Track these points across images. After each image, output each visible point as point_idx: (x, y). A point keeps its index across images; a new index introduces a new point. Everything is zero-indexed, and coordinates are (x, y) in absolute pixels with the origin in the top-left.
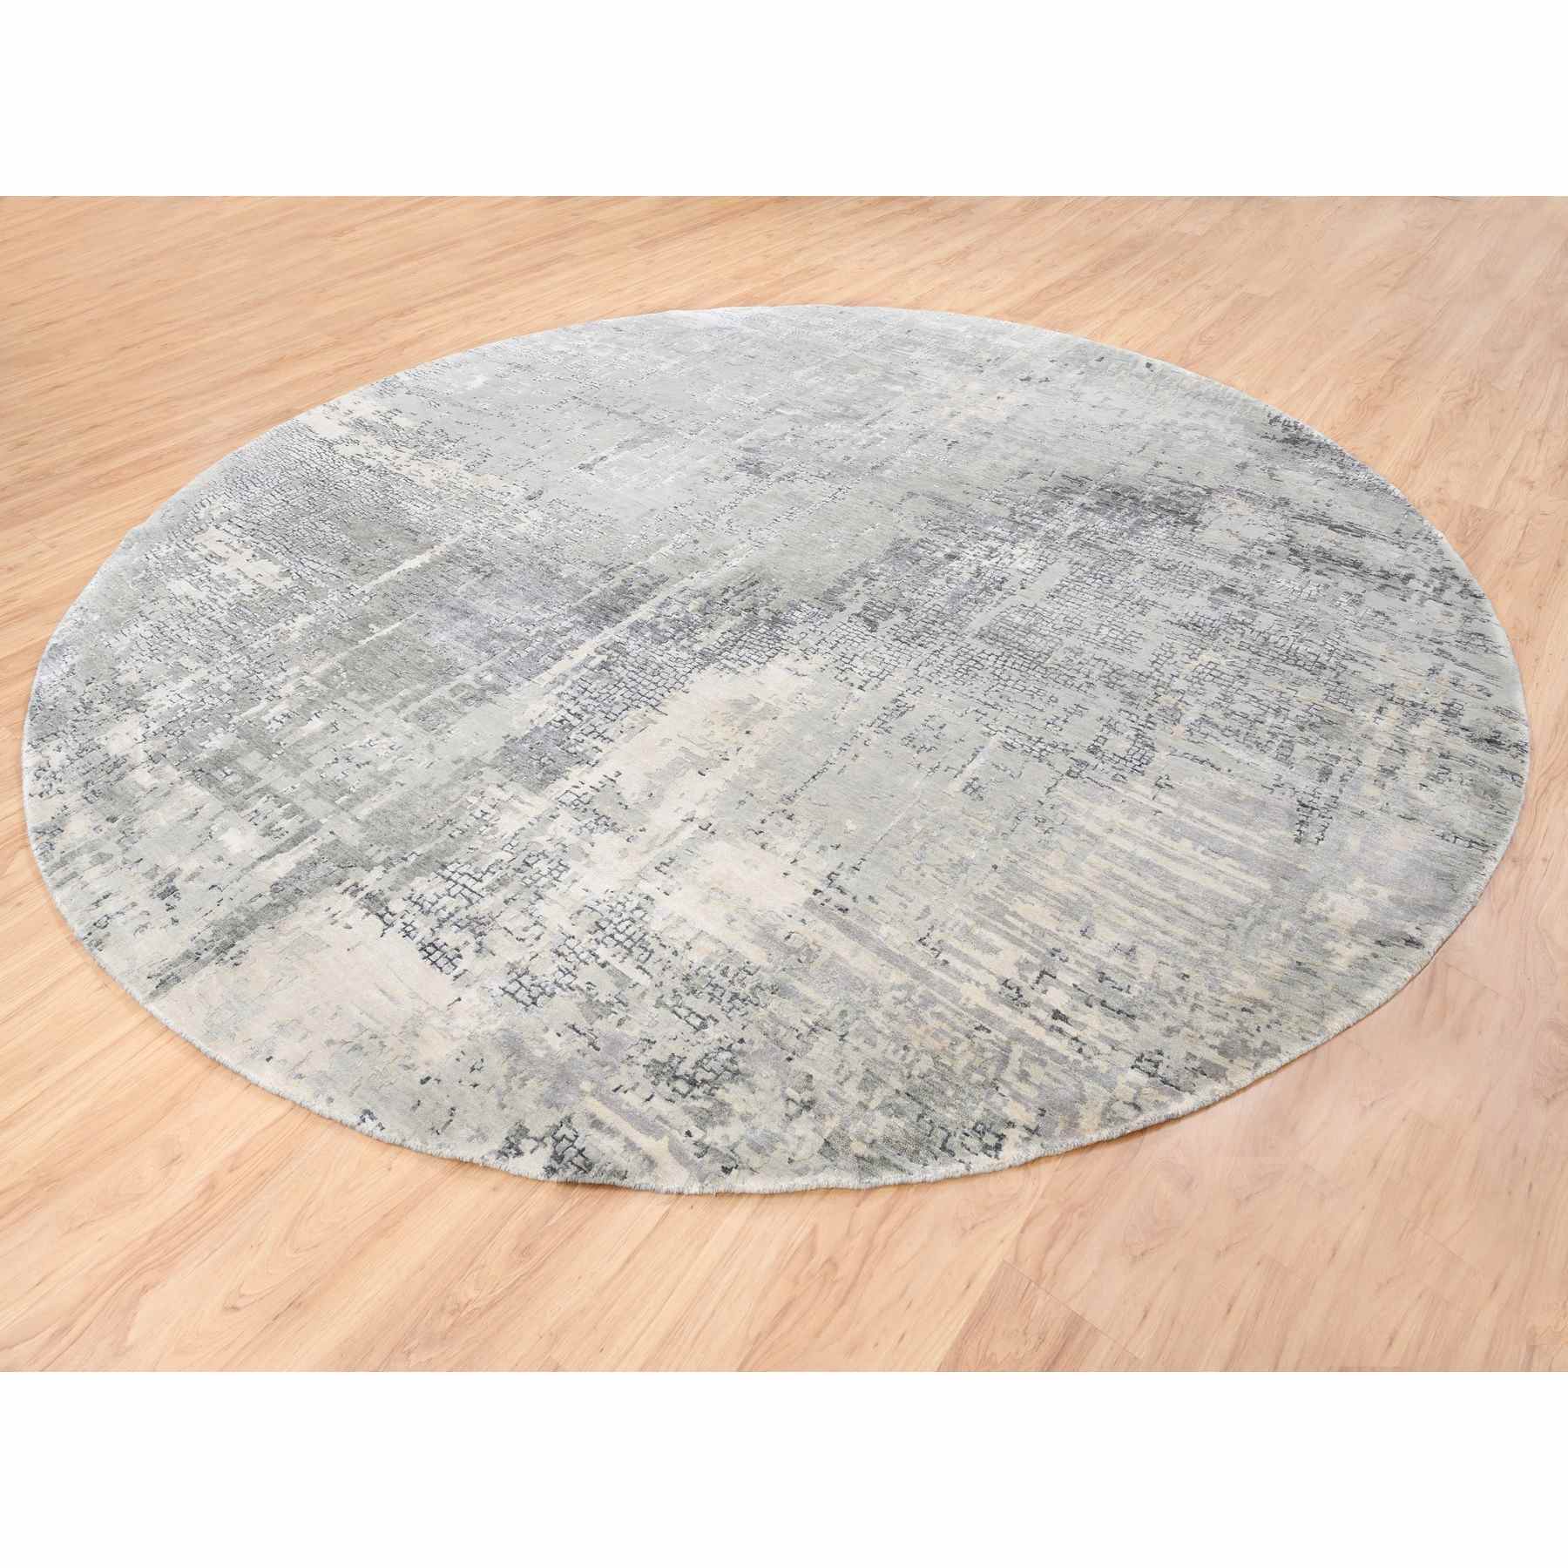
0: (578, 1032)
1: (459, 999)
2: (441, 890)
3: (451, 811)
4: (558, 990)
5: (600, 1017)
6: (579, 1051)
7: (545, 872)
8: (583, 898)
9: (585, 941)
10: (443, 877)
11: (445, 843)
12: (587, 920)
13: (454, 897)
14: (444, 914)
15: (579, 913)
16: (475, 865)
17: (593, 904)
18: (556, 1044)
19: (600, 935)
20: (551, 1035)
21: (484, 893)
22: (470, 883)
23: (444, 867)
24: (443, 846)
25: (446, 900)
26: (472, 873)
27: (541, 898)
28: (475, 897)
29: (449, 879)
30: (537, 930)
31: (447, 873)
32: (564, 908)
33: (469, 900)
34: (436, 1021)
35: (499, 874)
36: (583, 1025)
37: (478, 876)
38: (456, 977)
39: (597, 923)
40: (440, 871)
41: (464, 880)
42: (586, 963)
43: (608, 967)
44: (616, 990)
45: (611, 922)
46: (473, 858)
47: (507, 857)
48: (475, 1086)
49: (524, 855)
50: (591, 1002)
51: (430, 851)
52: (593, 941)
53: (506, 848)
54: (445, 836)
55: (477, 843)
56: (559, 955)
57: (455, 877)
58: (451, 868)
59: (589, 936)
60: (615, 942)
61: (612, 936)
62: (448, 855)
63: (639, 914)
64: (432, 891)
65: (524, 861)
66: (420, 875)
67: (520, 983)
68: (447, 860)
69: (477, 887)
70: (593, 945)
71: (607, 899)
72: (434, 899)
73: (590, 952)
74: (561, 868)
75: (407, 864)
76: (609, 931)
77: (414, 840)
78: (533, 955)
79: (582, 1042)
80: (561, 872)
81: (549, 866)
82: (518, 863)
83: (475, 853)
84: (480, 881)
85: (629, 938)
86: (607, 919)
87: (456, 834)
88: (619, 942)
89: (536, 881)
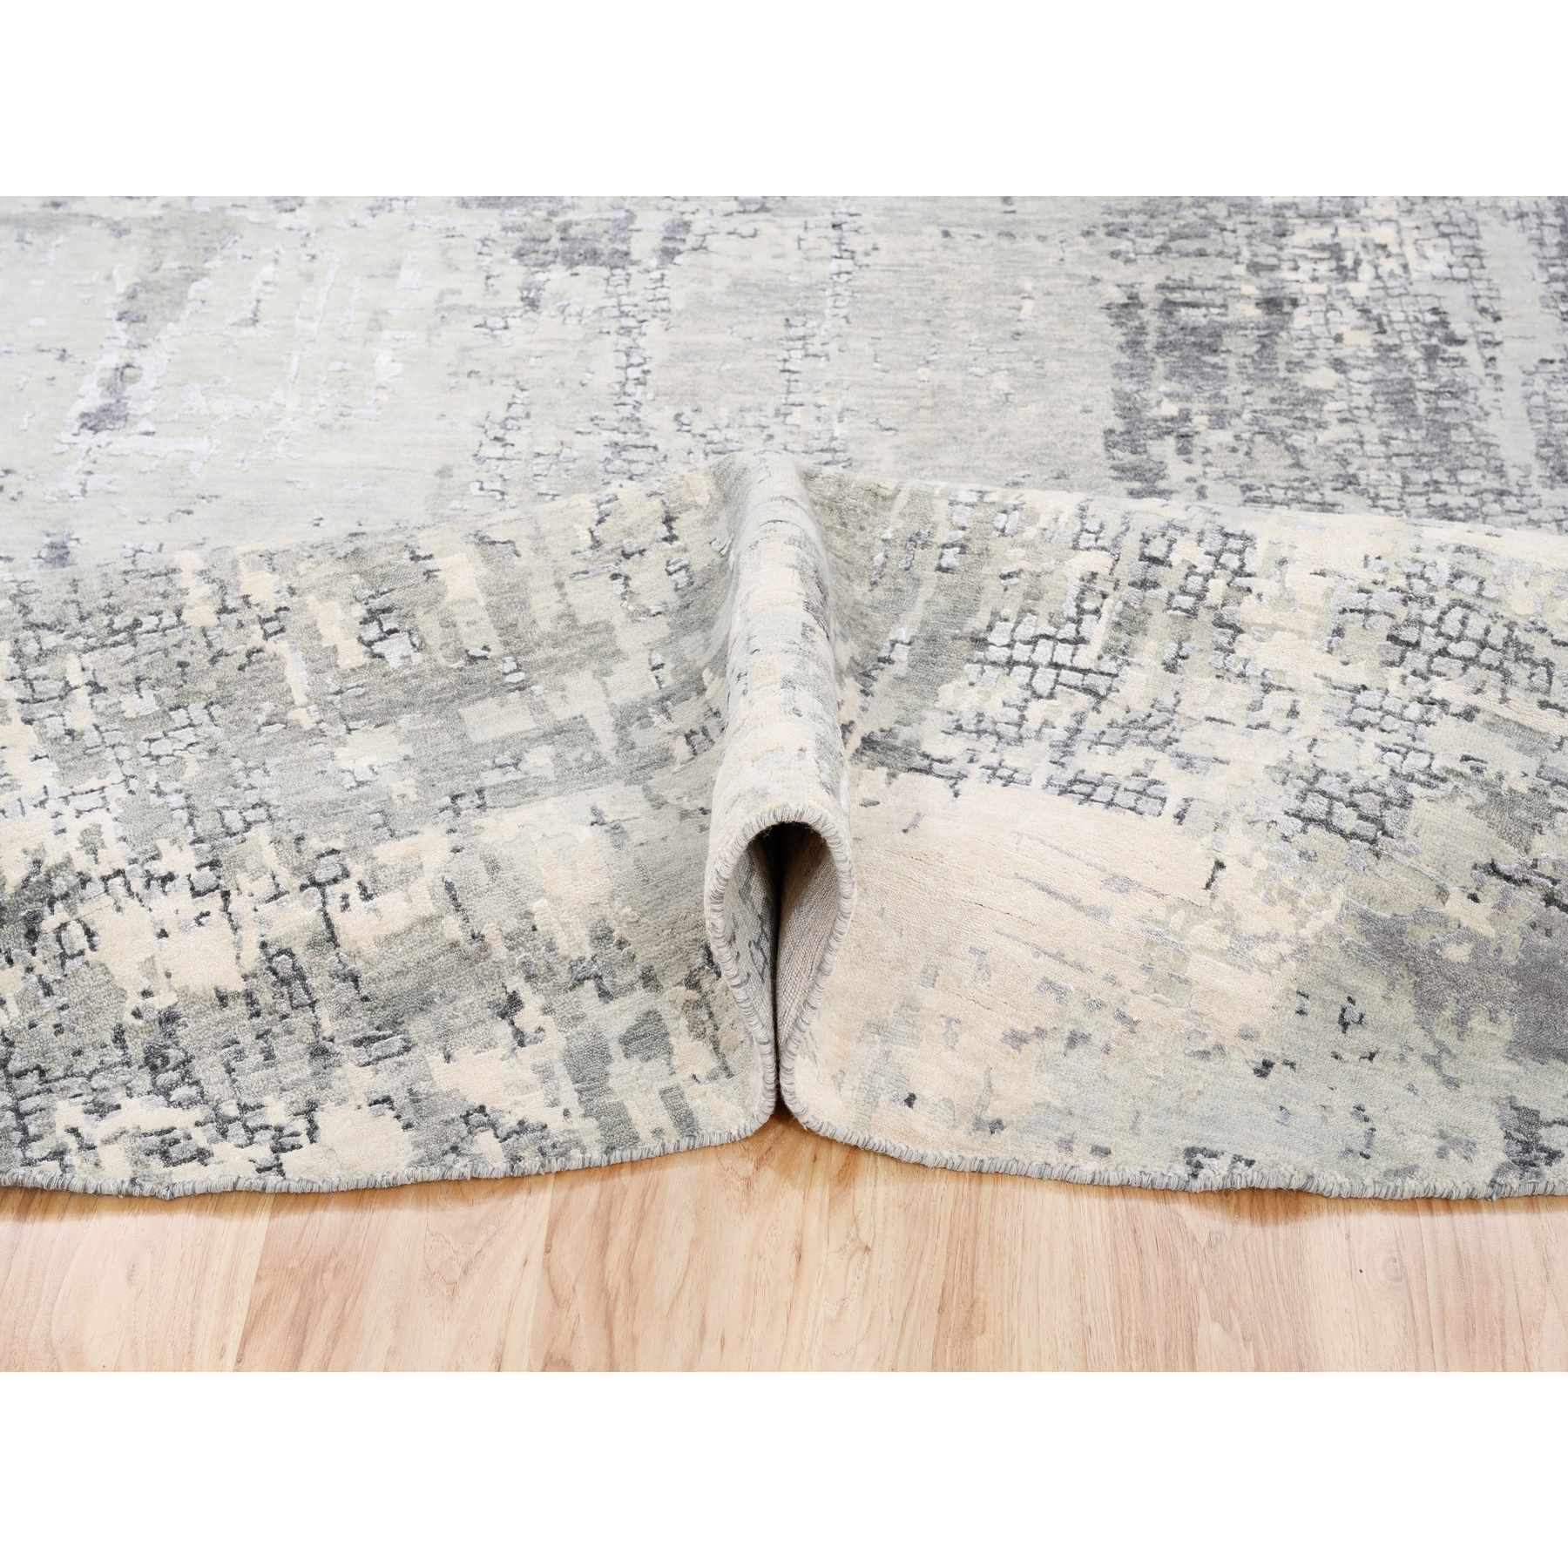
0: (1508, 878)
1: (1220, 865)
2: (1016, 695)
3: (902, 515)
4: (1413, 789)
5: (1536, 828)
6: (1533, 926)
7: (1205, 565)
8: (1328, 594)
9: (1393, 685)
10: (994, 663)
11: (940, 589)
12: (1368, 642)
13: (1051, 696)
14: (1060, 734)
15: (1339, 632)
16: (1042, 608)
17: (1359, 600)
18: (1477, 918)
19: (1417, 660)
20: (1456, 906)
21: (1108, 665)
22: (1063, 654)
23: (980, 642)
24: (941, 599)
25: (1036, 711)
26: (1051, 630)
27: (1240, 631)
28: (1101, 684)
29: (1011, 663)
30: (1280, 700)
31: (998, 653)
32: (1301, 634)
33: (1088, 690)
34: (1203, 932)
35: (1111, 607)
36: (1510, 860)
37: (1069, 631)
38: (1180, 817)
39: (1390, 638)
40: (980, 654)
41: (1043, 651)
42: (1428, 723)
43: (1480, 717)
44: (1532, 764)
45: (1422, 624)
46: (1027, 595)
47: (1099, 562)
48: (1371, 1057)
49: (1131, 545)
50: (1499, 800)
51: (924, 623)
52: (1411, 679)
53: (1083, 544)
54: (930, 575)
55: (1014, 558)
56: (1361, 728)
57: (1021, 653)
58: (999, 637)
59: (1396, 672)
60: (1460, 664)
61: (1443, 652)
62: (971, 612)
63: (1467, 587)
64: (997, 700)
65: (1143, 557)
66: (943, 680)
67: (1324, 793)
68: (978, 623)
69: (1085, 657)
70: (1420, 687)
71: (1380, 577)
72: (1014, 715)
73: (1420, 701)
74: (1235, 544)
75: (900, 669)
76: (1431, 643)
77: (878, 617)
78: (1309, 741)
79: (1528, 902)
80: (1241, 552)
81: (1205, 547)
82: (1131, 567)
83: (1022, 583)
84: (1079, 641)
85: (1483, 645)
86: (1409, 622)
87: (950, 558)
88: (1468, 661)
89: (1200, 597)
